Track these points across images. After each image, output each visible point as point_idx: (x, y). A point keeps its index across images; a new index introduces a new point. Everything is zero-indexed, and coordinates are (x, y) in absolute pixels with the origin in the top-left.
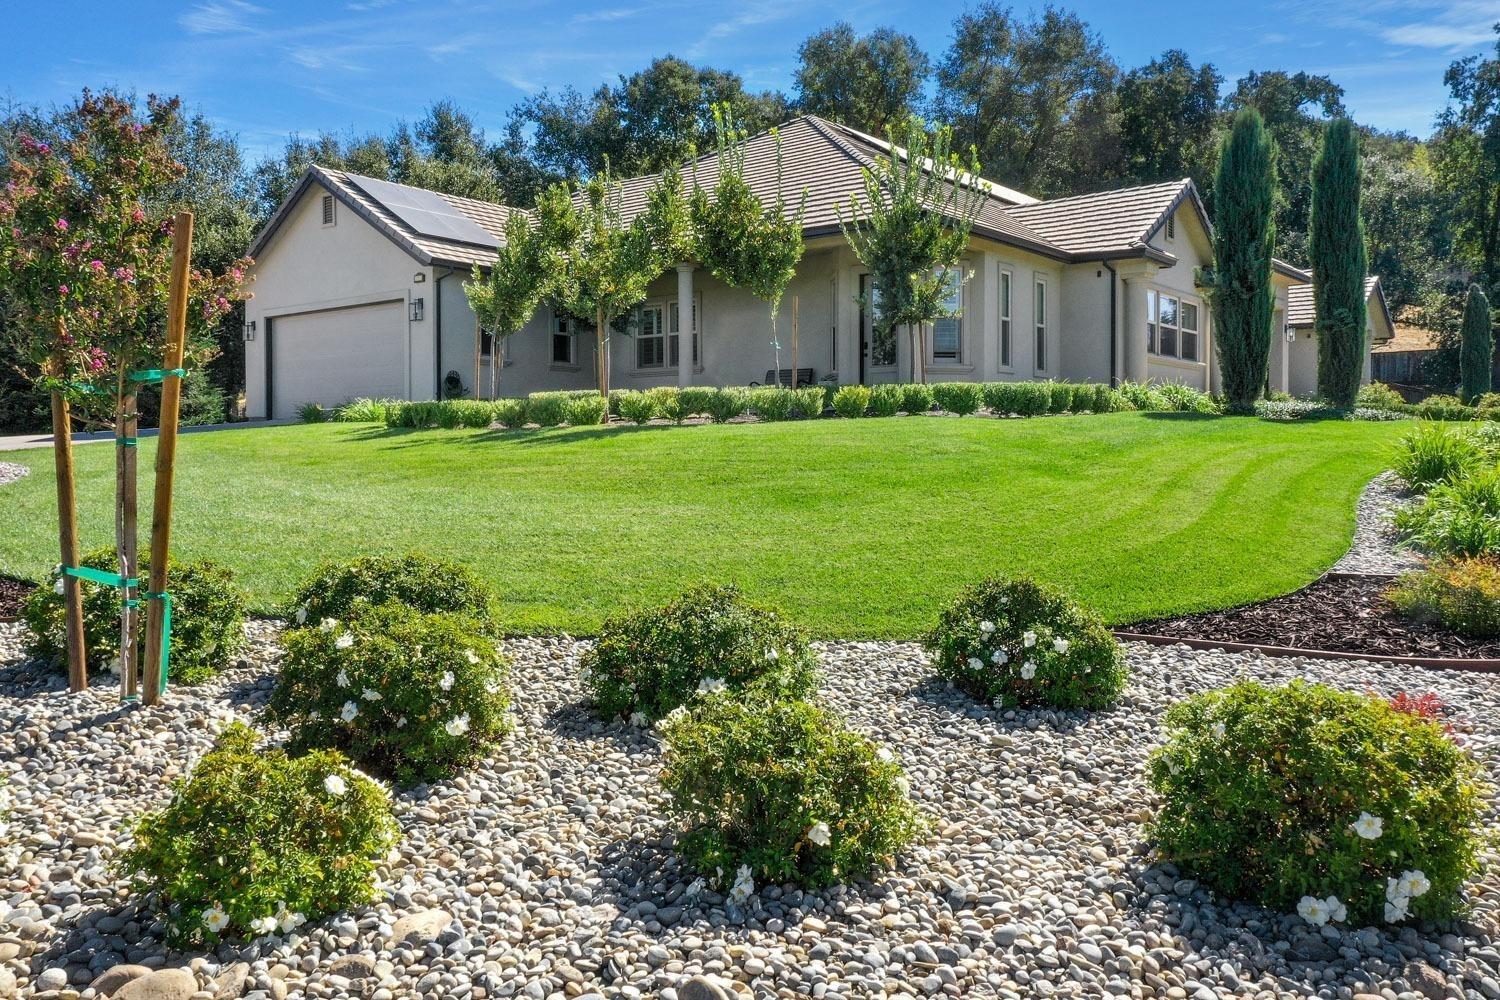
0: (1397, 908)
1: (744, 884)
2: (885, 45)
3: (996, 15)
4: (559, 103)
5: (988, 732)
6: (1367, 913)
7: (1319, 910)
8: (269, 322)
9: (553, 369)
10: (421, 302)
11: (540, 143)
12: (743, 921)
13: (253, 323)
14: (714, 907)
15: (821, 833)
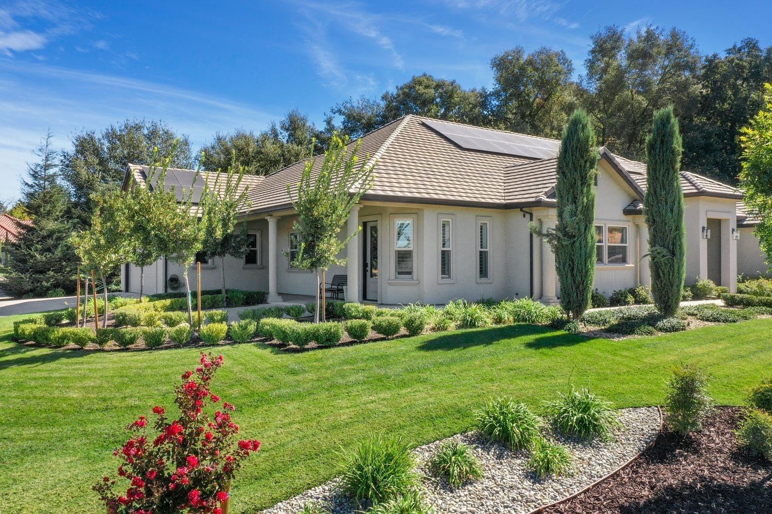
2: (543, 57)
3: (614, 33)
4: (355, 105)
9: (244, 268)
11: (345, 127)
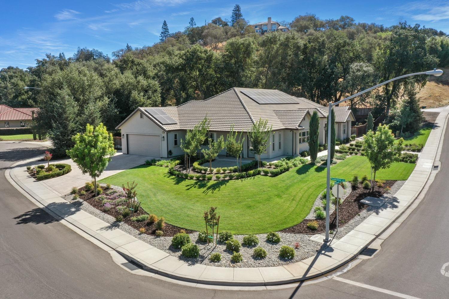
0: (290, 258)
1: (259, 258)
5: (271, 245)
6: (288, 258)
7: (286, 258)
8: (127, 135)
10: (164, 137)
12: (259, 260)
13: (123, 135)
14: (258, 259)
15: (263, 255)
